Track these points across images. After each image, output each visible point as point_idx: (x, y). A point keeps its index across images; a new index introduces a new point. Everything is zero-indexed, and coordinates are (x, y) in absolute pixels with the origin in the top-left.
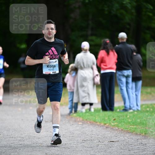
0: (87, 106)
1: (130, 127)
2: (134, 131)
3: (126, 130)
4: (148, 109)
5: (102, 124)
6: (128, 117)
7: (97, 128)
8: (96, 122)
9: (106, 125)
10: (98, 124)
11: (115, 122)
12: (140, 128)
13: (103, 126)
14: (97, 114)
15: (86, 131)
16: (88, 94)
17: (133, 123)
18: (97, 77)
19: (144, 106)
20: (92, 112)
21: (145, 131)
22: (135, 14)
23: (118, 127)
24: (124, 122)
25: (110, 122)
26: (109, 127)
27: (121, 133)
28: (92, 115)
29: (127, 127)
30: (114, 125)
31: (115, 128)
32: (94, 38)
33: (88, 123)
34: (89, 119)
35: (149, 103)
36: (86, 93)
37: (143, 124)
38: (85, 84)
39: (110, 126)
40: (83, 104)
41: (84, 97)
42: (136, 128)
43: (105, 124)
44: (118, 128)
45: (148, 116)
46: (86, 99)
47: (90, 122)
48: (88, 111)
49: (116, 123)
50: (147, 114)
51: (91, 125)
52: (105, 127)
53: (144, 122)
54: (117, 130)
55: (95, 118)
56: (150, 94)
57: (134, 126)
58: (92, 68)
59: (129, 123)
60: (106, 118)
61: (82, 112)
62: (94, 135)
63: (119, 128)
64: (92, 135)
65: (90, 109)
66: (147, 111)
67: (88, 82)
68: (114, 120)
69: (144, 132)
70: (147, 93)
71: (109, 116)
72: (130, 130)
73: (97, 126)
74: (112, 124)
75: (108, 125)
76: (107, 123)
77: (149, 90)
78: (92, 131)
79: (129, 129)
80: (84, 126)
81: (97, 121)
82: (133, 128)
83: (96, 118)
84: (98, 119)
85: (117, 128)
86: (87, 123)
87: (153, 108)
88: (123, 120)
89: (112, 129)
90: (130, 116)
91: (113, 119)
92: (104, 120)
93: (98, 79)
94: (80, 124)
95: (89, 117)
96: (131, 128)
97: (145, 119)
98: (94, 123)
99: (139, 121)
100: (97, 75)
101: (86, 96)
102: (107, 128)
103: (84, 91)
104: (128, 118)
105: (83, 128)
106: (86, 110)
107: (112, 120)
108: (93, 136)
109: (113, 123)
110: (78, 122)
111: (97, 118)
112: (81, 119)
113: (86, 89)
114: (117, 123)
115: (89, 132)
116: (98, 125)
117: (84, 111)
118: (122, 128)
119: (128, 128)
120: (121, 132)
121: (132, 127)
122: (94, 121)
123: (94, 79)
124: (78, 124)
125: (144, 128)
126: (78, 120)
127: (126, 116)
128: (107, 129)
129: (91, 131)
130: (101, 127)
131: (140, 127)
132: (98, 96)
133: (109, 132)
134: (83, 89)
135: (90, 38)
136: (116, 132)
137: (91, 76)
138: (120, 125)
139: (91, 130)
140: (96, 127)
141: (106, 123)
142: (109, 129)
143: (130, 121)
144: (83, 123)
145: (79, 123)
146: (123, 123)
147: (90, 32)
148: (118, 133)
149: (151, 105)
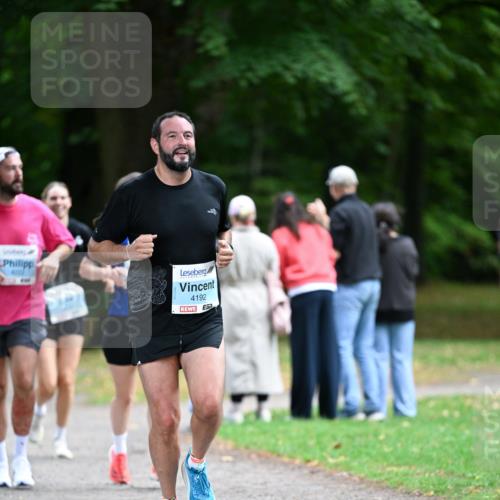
0: (249, 404)
1: (389, 469)
2: (402, 484)
3: (375, 479)
4: (445, 413)
5: (298, 461)
6: (382, 437)
7: (280, 473)
8: (279, 455)
9: (309, 465)
10: (286, 459)
11: (340, 455)
12: (418, 474)
13: (300, 467)
14: (281, 428)
15: (247, 482)
16: (254, 365)
17: (398, 458)
18: (280, 309)
19: (432, 404)
20: (265, 424)
21: (436, 483)
22: (403, 107)
23: (348, 468)
24: (368, 454)
25: (324, 454)
26: (318, 471)
27: (360, 489)
28: (265, 433)
29: (379, 471)
30: (337, 465)
31: (339, 474)
32: (270, 184)
33: (254, 456)
34: (255, 444)
35: (449, 391)
36: (244, 361)
37: (430, 460)
38: (242, 332)
39: (322, 468)
40: (237, 398)
41: (237, 375)
42: (406, 475)
43: (308, 461)
44: (350, 475)
45: (444, 435)
46: (245, 381)
47: (259, 456)
48: (252, 418)
49: (342, 459)
50: (442, 429)
51: (262, 463)
52: (306, 471)
53: (434, 455)
54: (344, 480)
55: (273, 441)
56: (453, 362)
57: (399, 465)
58: (265, 282)
59: (385, 456)
60: (312, 442)
61: (232, 422)
62: (272, 495)
63: (353, 472)
64: (266, 495)
65: (258, 414)
66: (443, 420)
67: (253, 328)
68: (338, 447)
69: (434, 485)
70: (443, 361)
71: (319, 436)
72: (387, 479)
73: (282, 468)
74: (331, 461)
75: (315, 463)
76: (314, 459)
77: (448, 349)
78: (265, 483)
79: (383, 478)
80: (240, 466)
81: (282, 450)
82: (397, 474)
83: (277, 440)
84: (283, 445)
85: (345, 474)
86: (249, 457)
87: (461, 408)
88: (366, 446)
89: (329, 475)
90: (387, 436)
91: (335, 444)
92: (305, 447)
93: (284, 317)
94: (228, 462)
95: (255, 439)
96: (389, 473)
97: (437, 445)
98: (269, 457)
99: (415, 449)
100: (281, 304)
101: (243, 373)
102: (312, 473)
103: (238, 356)
104: (381, 442)
105: (237, 473)
106: (246, 416)
107: (330, 448)
108: (269, 498)
109: (332, 457)
110: (221, 454)
111: (280, 443)
112: (230, 444)
113: (245, 349)
114: (346, 456)
115: (255, 487)
116: (285, 464)
117: (239, 417)
118: (362, 475)
119: (380, 475)
120: (357, 487)
121: (395, 469)
122: (273, 452)
123: (270, 317)
124: (221, 461)
125: (433, 475)
126: (221, 447)
127: (376, 435)
128: (315, 476)
129: (262, 484)
130: (293, 469)
131: (418, 471)
132: (282, 370)
133: (321, 488)
134: (237, 348)
135: (259, 184)
136: (344, 486)
137: (262, 306)
138: (355, 464)
139: (261, 481)
140: (277, 471)
141: (309, 456)
142: (319, 477)
143: (387, 449)
144: (235, 457)
145: (225, 458)
146: (365, 459)
147: (257, 164)
148: (351, 488)
149: (456, 398)
